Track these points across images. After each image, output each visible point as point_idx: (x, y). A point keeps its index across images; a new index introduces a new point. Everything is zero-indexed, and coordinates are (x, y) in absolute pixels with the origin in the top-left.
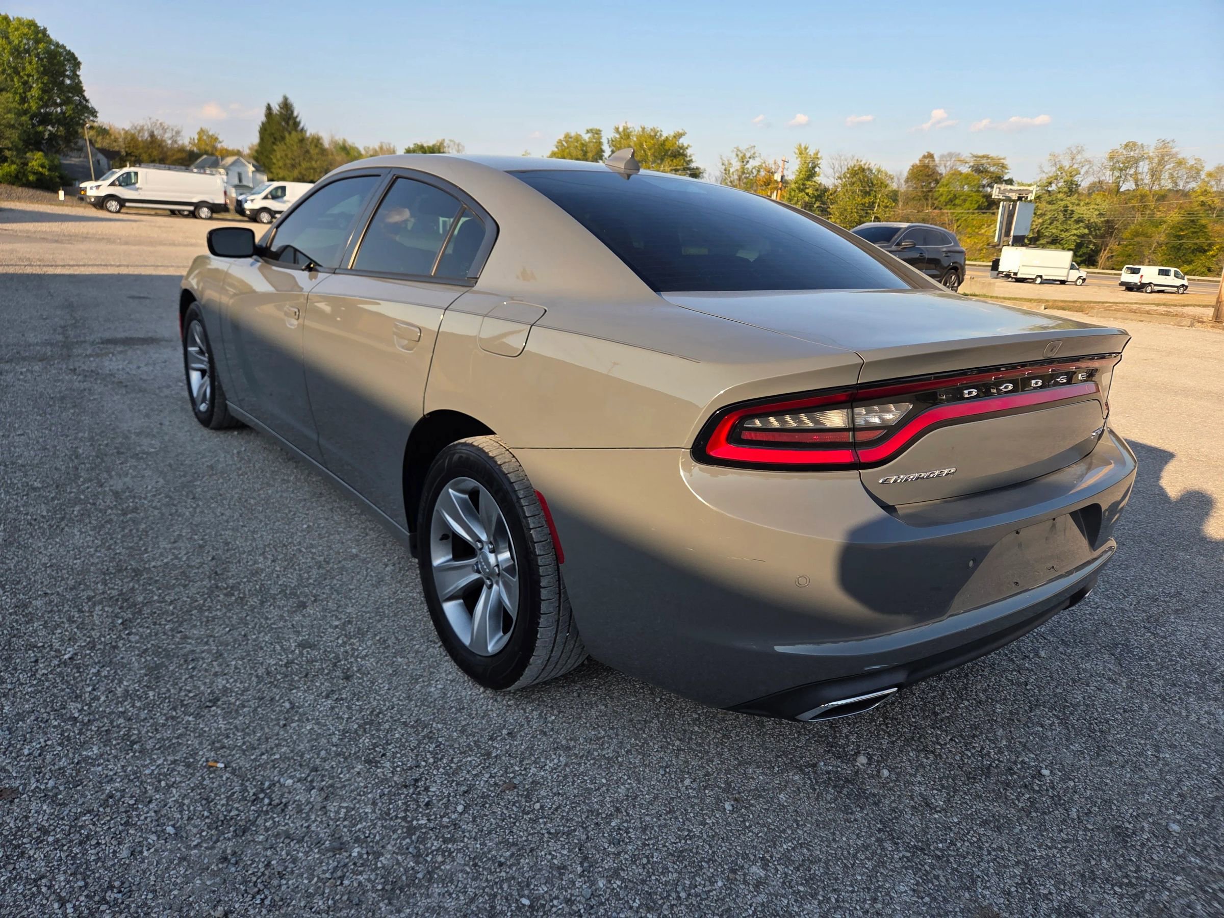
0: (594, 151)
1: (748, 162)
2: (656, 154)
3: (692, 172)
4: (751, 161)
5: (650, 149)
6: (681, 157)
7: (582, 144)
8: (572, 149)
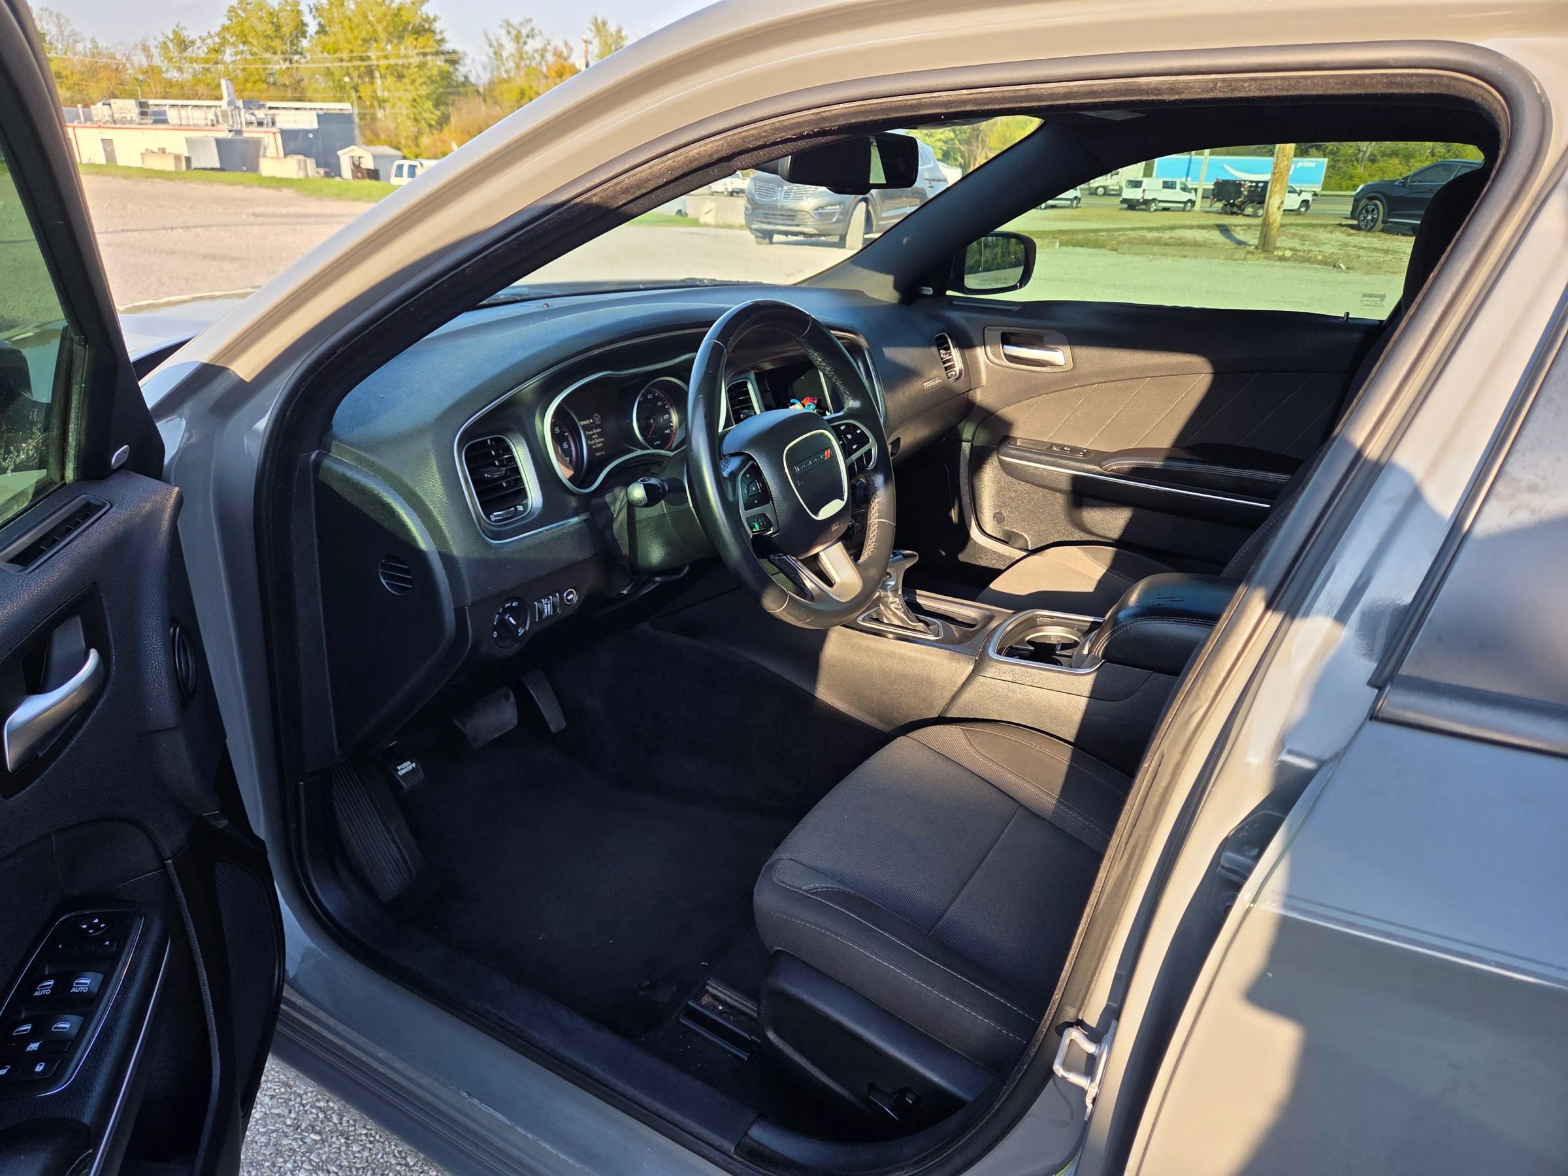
0: (292, 25)
1: (525, 43)
2: (391, 29)
3: (448, 57)
4: (530, 41)
5: (379, 22)
6: (428, 34)
7: (271, 14)
8: (256, 22)
